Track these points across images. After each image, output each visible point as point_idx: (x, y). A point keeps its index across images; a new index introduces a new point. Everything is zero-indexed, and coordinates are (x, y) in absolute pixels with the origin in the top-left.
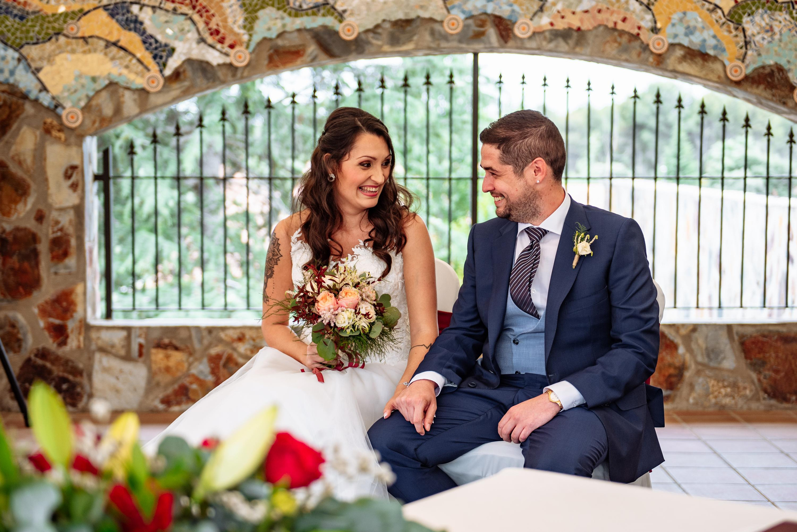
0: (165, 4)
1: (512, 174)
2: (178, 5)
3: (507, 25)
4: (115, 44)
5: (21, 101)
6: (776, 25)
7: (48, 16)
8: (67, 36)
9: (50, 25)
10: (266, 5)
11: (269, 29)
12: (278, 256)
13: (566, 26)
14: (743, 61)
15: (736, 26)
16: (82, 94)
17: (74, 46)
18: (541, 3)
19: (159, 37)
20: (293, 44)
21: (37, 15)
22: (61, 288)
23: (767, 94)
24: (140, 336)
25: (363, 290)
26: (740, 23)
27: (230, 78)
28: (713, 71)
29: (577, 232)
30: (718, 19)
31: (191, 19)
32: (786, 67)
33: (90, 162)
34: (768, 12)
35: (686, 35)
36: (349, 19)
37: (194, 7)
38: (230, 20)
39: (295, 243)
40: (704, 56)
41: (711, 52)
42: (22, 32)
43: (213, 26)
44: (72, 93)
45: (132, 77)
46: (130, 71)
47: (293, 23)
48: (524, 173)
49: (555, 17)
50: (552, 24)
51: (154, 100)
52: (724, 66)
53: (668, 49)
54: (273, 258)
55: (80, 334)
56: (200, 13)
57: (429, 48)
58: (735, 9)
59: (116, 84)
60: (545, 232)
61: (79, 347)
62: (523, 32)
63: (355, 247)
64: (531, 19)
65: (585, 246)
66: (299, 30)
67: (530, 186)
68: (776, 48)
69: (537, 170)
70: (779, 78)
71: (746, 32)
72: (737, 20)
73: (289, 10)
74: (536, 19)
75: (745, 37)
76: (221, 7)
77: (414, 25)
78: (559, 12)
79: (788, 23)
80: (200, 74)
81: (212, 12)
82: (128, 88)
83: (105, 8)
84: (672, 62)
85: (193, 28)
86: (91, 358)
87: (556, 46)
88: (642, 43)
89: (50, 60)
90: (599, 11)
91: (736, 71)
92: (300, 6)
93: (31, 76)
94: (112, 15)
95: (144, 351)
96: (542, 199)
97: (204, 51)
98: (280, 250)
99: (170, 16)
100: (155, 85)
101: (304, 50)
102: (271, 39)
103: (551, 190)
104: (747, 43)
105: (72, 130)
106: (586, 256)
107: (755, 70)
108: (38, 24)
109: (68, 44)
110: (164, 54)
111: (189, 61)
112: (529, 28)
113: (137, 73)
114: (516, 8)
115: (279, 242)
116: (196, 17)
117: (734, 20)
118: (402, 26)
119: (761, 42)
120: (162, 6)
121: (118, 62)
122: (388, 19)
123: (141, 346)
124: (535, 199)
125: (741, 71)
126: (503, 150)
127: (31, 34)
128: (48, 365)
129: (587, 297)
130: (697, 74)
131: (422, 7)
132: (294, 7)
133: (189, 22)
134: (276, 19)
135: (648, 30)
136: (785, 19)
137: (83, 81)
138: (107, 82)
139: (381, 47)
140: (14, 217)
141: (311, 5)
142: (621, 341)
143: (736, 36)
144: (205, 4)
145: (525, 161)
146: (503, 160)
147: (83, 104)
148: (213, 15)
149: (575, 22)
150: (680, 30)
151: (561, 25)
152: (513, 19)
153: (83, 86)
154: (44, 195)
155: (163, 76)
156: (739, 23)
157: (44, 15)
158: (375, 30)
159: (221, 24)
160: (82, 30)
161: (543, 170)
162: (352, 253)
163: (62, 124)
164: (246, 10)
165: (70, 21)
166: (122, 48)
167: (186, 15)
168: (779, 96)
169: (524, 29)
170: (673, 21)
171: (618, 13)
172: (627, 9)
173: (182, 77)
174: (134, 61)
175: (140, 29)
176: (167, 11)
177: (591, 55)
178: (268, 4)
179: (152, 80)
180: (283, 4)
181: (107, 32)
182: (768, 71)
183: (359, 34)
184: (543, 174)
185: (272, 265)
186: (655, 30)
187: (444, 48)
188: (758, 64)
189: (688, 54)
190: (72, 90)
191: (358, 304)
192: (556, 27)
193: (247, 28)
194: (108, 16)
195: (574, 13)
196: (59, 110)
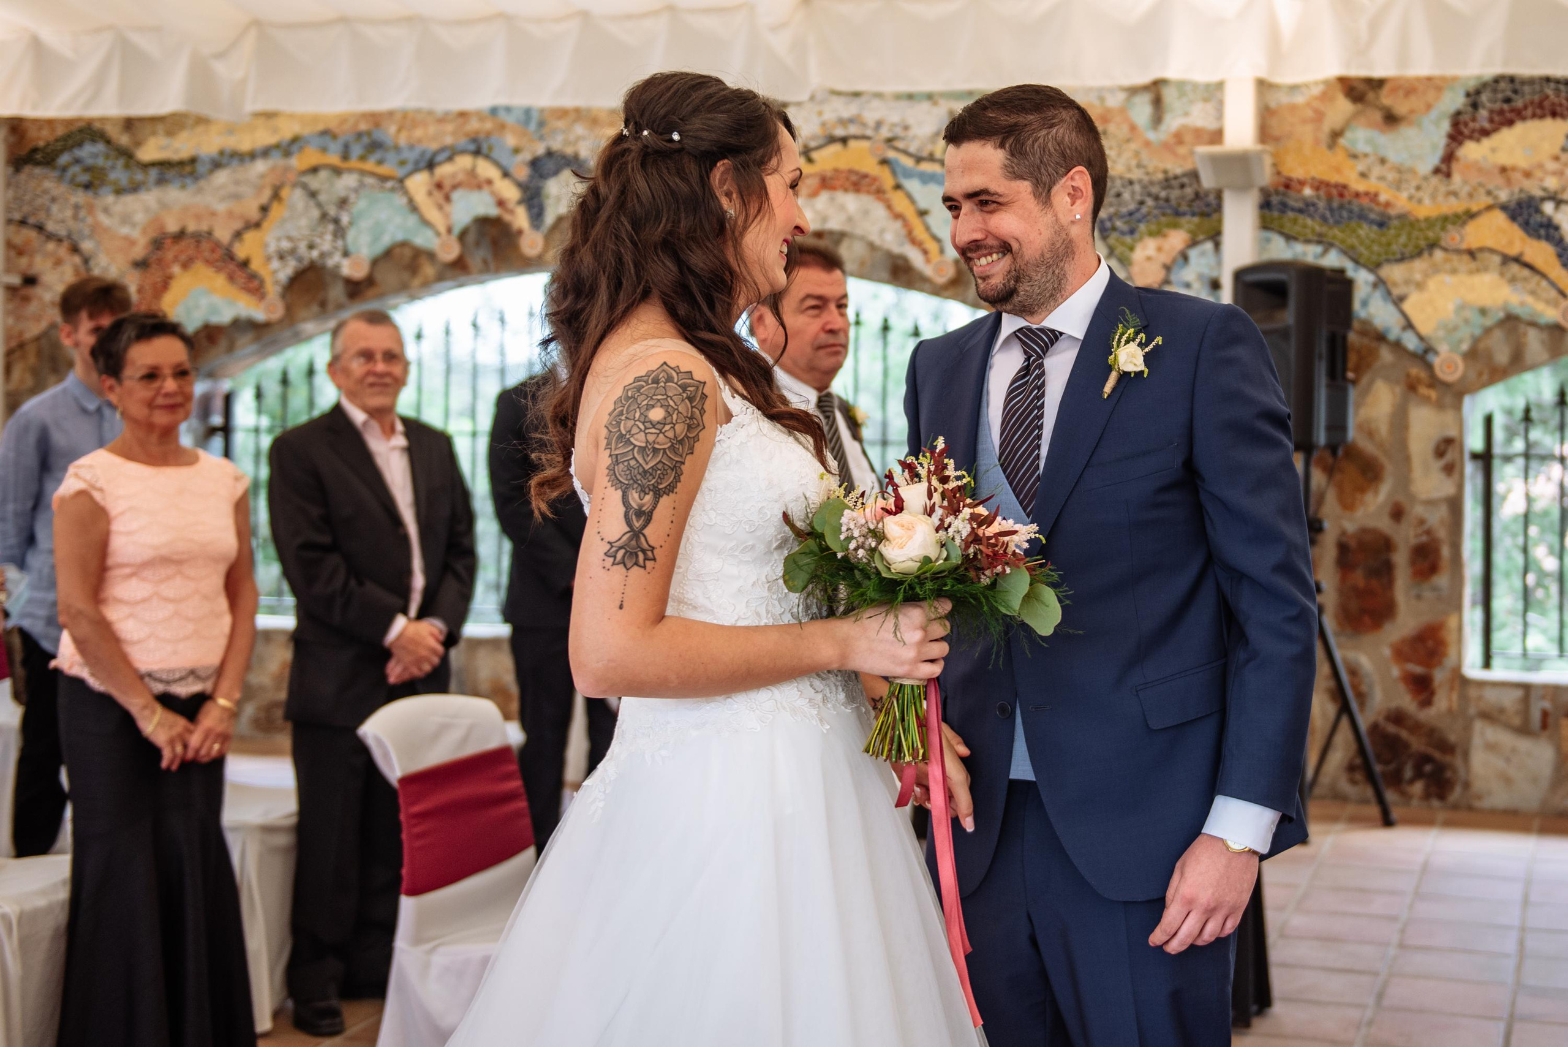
1: (1031, 199)
4: (1516, 259)
5: (1374, 344)
7: (1418, 221)
8: (1445, 250)
9: (1421, 235)
12: (698, 430)
16: (1465, 333)
17: (1455, 263)
21: (1403, 220)
22: (1425, 619)
24: (1543, 697)
29: (1120, 326)
42: (1380, 244)
44: (1450, 333)
45: (1540, 307)
46: (1538, 299)
48: (1052, 198)
55: (1452, 689)
59: (1517, 318)
60: (1058, 336)
61: (1450, 711)
65: (1133, 353)
67: (1061, 227)
69: (1075, 194)
82: (1533, 324)
83: (1504, 208)
86: (1468, 729)
89: (1420, 285)
93: (1391, 308)
94: (1513, 218)
95: (1550, 720)
98: (705, 413)
105: (1446, 385)
106: (1132, 375)
108: (1404, 234)
109: (1446, 260)
113: (1548, 302)
121: (1520, 285)
123: (1545, 714)
124: (1064, 258)
126: (1011, 150)
127: (1394, 247)
128: (1404, 734)
137: (1468, 314)
138: (1501, 315)
140: (1360, 513)
145: (1053, 172)
146: (1010, 170)
147: (1465, 347)
153: (1467, 321)
154: (1404, 480)
157: (1413, 221)
160: (1467, 239)
161: (1085, 193)
163: (1433, 377)
165: (1450, 227)
166: (1526, 265)
174: (1545, 283)
175: (1553, 237)
181: (1504, 243)
184: (1085, 202)
190: (1451, 328)
194: (1508, 219)
196: (1430, 357)
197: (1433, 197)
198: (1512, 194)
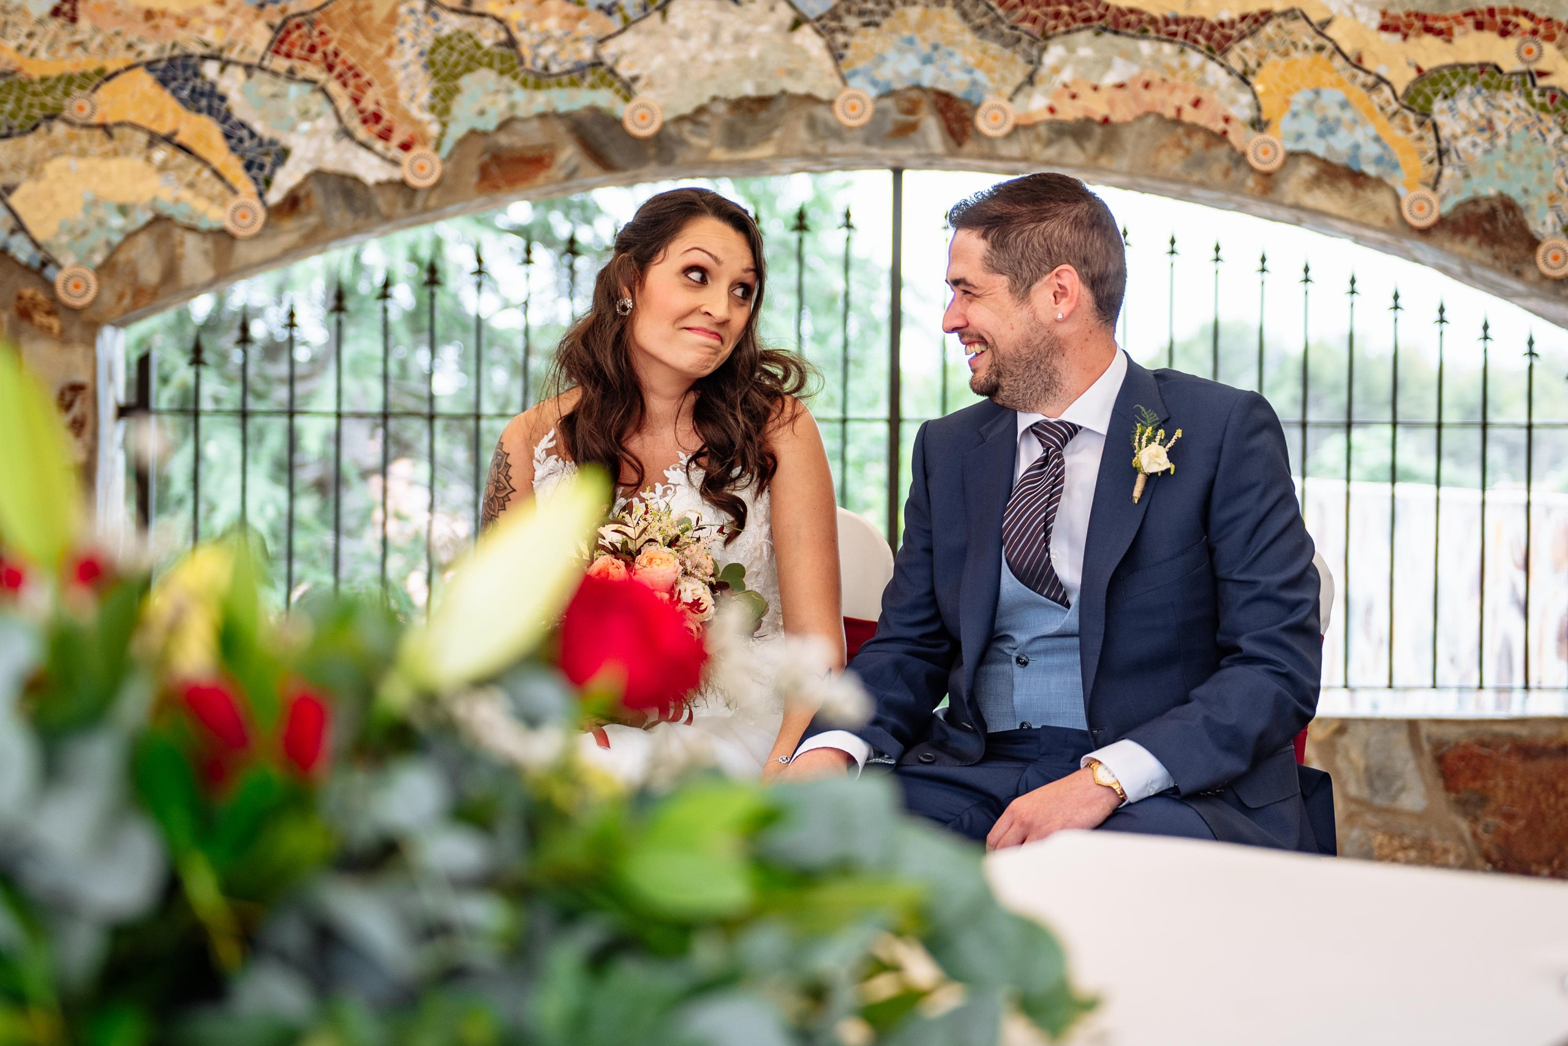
0: (271, 61)
1: (1005, 293)
2: (297, 63)
3: (962, 111)
4: (168, 139)
6: (1500, 119)
7: (31, 82)
8: (70, 123)
9: (36, 101)
10: (477, 65)
11: (482, 113)
12: (508, 491)
13: (1080, 115)
14: (1435, 187)
15: (1419, 118)
16: (97, 239)
17: (85, 143)
18: (1030, 68)
19: (258, 127)
20: (530, 143)
21: (9, 79)
23: (1483, 254)
25: (686, 552)
26: (1427, 112)
27: (400, 209)
28: (1374, 208)
29: (1138, 425)
30: (1383, 104)
31: (323, 90)
32: (1521, 201)
33: (111, 378)
34: (1484, 91)
35: (1321, 135)
36: (644, 95)
37: (330, 68)
38: (403, 95)
39: (542, 462)
40: (1357, 178)
41: (1371, 170)
43: (368, 104)
44: (76, 238)
45: (201, 205)
46: (198, 194)
47: (531, 101)
48: (1032, 294)
49: (1057, 96)
50: (1052, 110)
51: (244, 253)
52: (1397, 198)
53: (1284, 164)
54: (496, 497)
56: (342, 79)
57: (806, 155)
58: (1419, 86)
59: (169, 219)
60: (1074, 430)
62: (996, 124)
63: (671, 469)
64: (1011, 100)
65: (1155, 453)
66: (543, 116)
67: (1042, 325)
68: (1501, 164)
69: (1060, 293)
70: (1507, 222)
71: (1439, 131)
72: (1422, 108)
73: (522, 75)
74: (1020, 99)
75: (1438, 140)
76: (386, 68)
77: (775, 108)
78: (1065, 86)
79: (1523, 114)
80: (339, 201)
81: (367, 76)
82: (192, 229)
83: (150, 66)
84: (1293, 187)
85: (328, 110)
87: (1061, 154)
88: (1233, 149)
89: (34, 170)
90: (1147, 85)
91: (1421, 208)
92: (546, 68)
94: (163, 82)
96: (1066, 355)
97: (348, 156)
98: (511, 478)
99: (281, 84)
100: (247, 222)
101: (552, 156)
102: (485, 134)
103: (1087, 340)
104: (1441, 153)
105: (75, 311)
106: (1159, 475)
107: (1460, 206)
108: (12, 98)
109: (71, 138)
110: (268, 161)
111: (318, 175)
112: (1006, 117)
113: (211, 199)
114: (980, 76)
115: (508, 461)
116: (334, 87)
117: (1415, 107)
118: (750, 110)
119: (1471, 150)
120: (266, 63)
121: (172, 175)
122: (722, 94)
124: (1050, 355)
125: (1431, 207)
126: (992, 241)
129: (1166, 561)
130: (1344, 213)
131: (790, 73)
132: (534, 69)
133: (319, 97)
134: (497, 92)
135: (1244, 124)
136: (1518, 106)
137: (102, 212)
138: (148, 216)
139: (707, 151)
141: (568, 66)
142: (1239, 650)
143: (1421, 139)
144: (352, 60)
145: (1036, 268)
146: (989, 262)
147: (98, 258)
148: (369, 84)
149: (1098, 108)
150: (1309, 125)
151: (1069, 112)
152: (974, 99)
153: (101, 223)
155: (264, 204)
156: (1424, 114)
157: (25, 81)
158: (696, 117)
159: (384, 101)
160: (100, 110)
161: (1072, 292)
162: (665, 481)
163: (54, 299)
164: (435, 74)
165: (77, 93)
166: (182, 148)
167: (313, 82)
168: (1508, 258)
169: (995, 118)
170: (1295, 107)
171: (1185, 90)
172: (1203, 82)
173: (303, 206)
174: (206, 174)
175: (219, 111)
176: (275, 74)
177: (1130, 173)
178: (480, 64)
179: (240, 211)
180: (510, 63)
181: (152, 116)
182: (1484, 208)
183: (664, 125)
184: (1071, 301)
185: (494, 511)
186: (1258, 124)
187: (836, 155)
188: (1465, 195)
189: (1325, 172)
190: (78, 231)
191: (676, 582)
192: (1060, 116)
193: (437, 111)
194: (155, 82)
195: (1095, 88)
196: (50, 271)
197: (52, 46)
198: (162, 49)
